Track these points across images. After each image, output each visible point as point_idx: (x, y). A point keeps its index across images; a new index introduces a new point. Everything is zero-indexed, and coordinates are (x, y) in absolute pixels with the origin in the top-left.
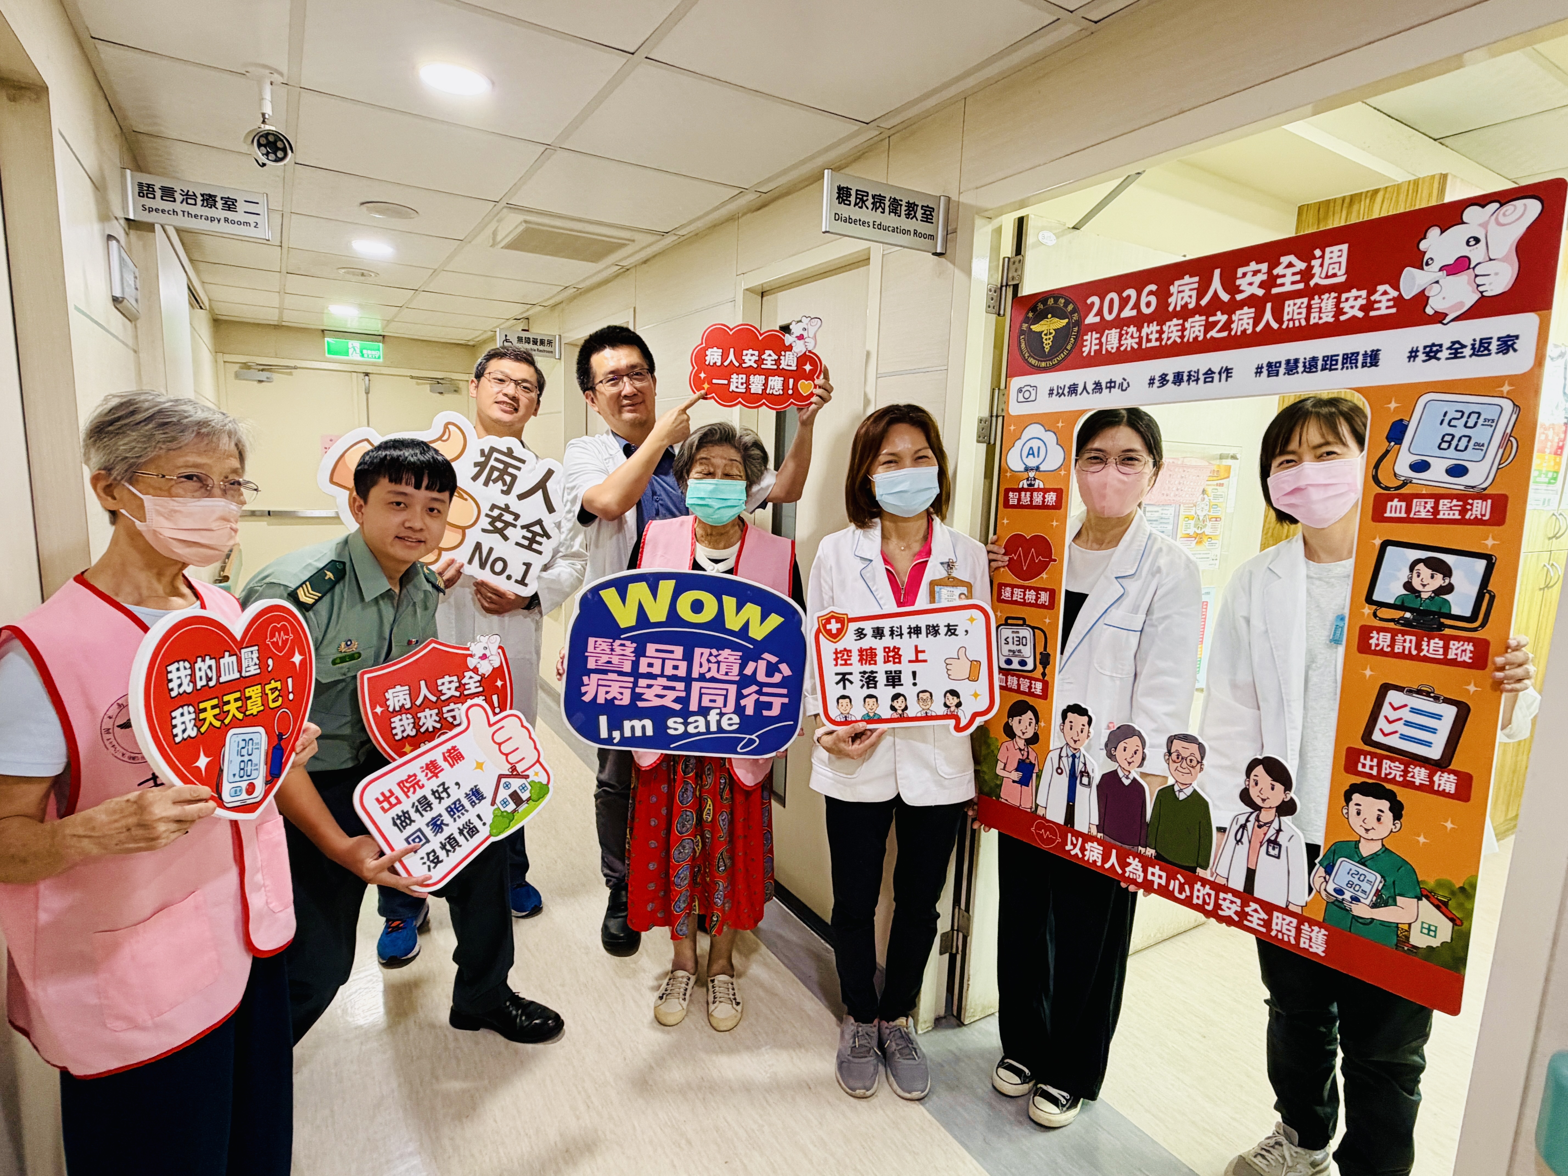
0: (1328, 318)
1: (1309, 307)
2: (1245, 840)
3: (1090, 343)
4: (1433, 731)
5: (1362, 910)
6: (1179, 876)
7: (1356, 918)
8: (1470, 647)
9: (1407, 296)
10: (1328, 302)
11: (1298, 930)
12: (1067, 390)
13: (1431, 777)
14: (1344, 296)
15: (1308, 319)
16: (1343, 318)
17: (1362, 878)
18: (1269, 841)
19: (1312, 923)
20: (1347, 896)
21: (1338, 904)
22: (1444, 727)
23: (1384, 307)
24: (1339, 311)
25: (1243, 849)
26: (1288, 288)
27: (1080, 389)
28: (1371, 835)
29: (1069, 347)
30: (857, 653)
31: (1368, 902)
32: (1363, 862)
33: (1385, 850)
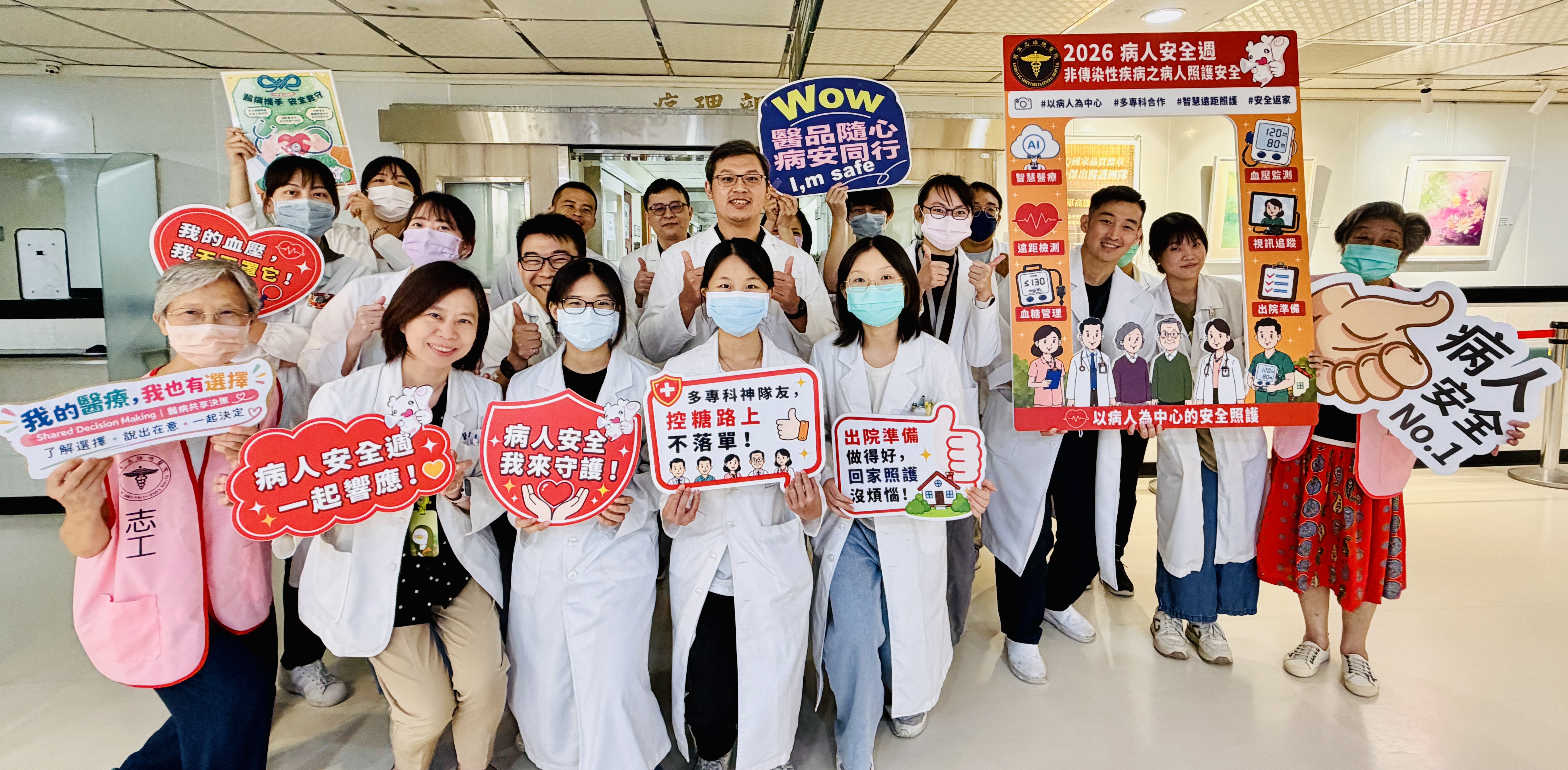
0: (1210, 78)
1: (1200, 71)
2: (1210, 372)
3: (1070, 74)
4: (1286, 284)
5: (1271, 389)
6: (1175, 410)
7: (1269, 394)
8: (1294, 240)
9: (1244, 72)
10: (1209, 69)
11: (1244, 414)
12: (1055, 104)
13: (1289, 307)
14: (1216, 68)
15: (1200, 76)
16: (1217, 79)
17: (1268, 370)
18: (1223, 368)
19: (1250, 406)
20: (1264, 384)
21: (1261, 390)
22: (1290, 281)
23: (1235, 76)
24: (1215, 76)
25: (1210, 377)
26: (1188, 59)
27: (1066, 103)
28: (1270, 346)
29: (1054, 75)
30: (692, 416)
31: (1273, 383)
32: (1268, 362)
33: (1277, 352)
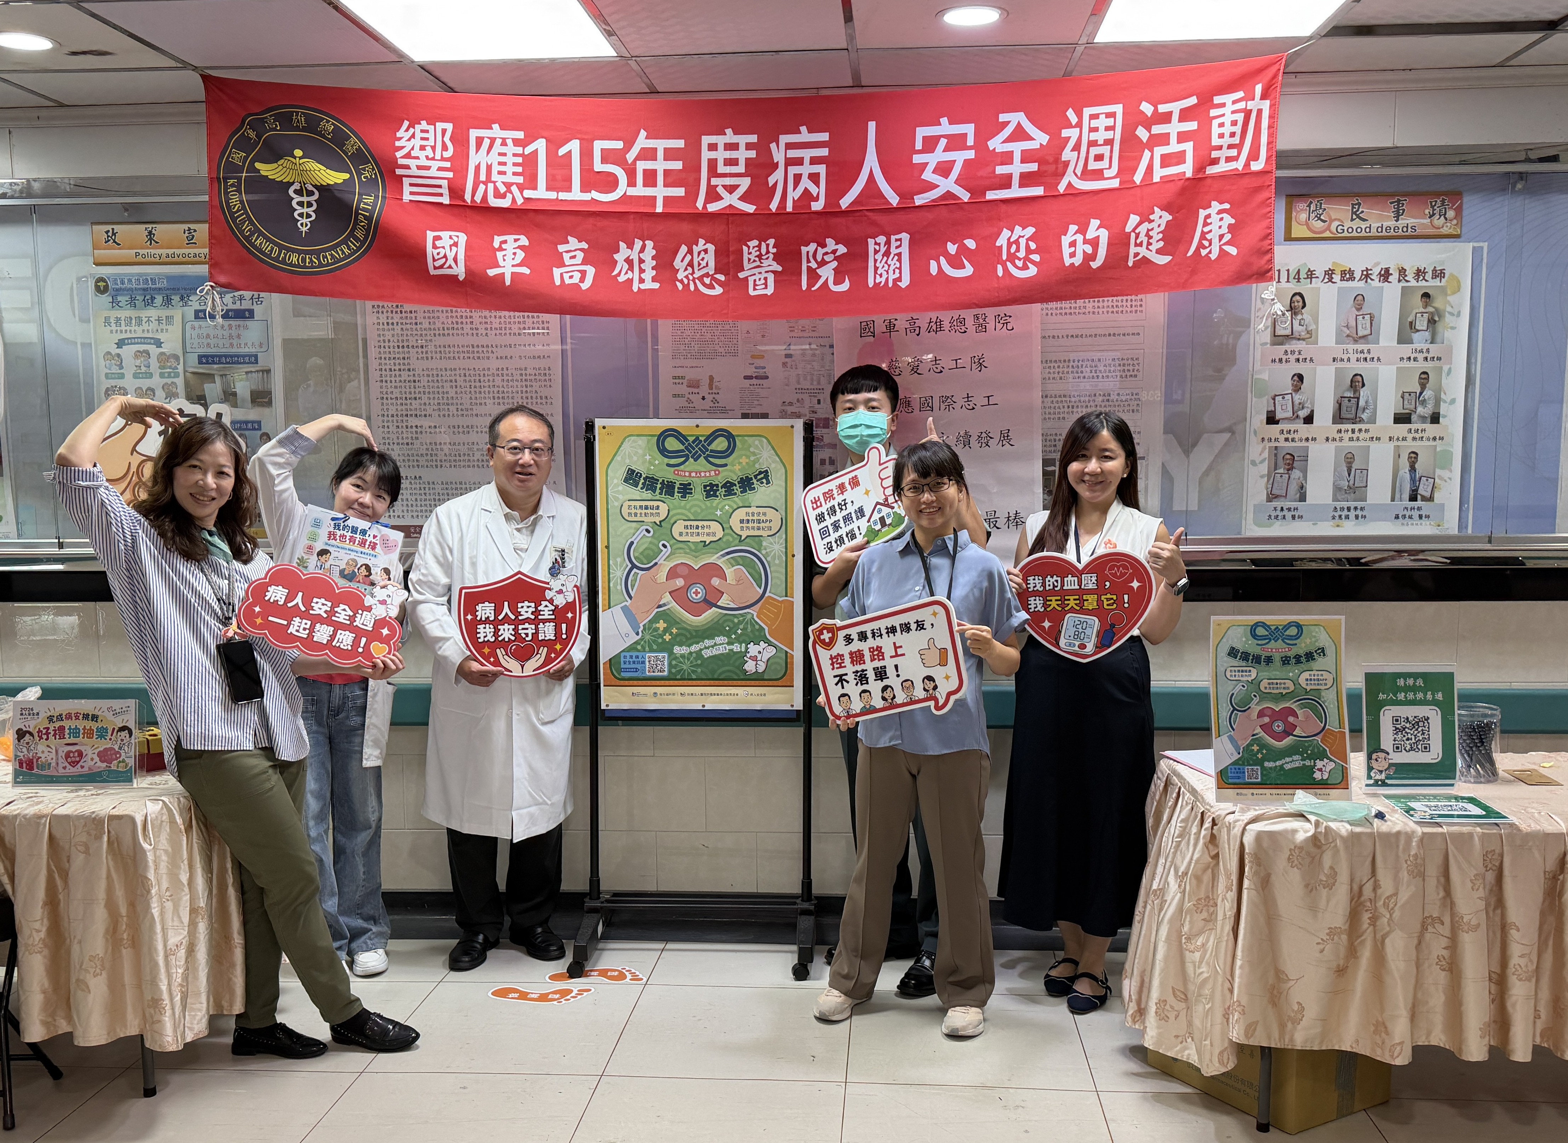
30: (848, 656)
